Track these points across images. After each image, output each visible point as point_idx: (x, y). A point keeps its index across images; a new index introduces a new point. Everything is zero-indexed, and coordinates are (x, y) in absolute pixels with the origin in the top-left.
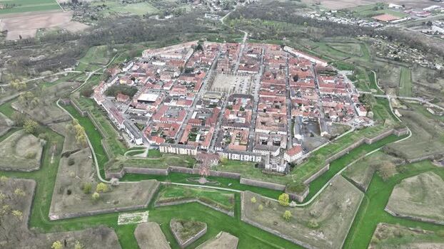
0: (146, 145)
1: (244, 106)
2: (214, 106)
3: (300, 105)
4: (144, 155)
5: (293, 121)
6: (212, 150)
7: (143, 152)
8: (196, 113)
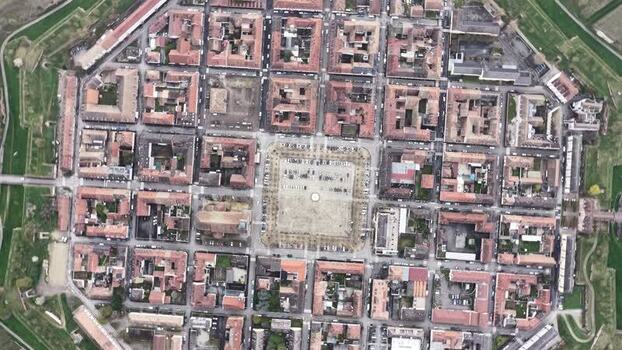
0: (553, 317)
1: (418, 167)
2: (419, 222)
3: (403, 60)
4: (576, 313)
5: (455, 79)
6: (553, 212)
7: (570, 318)
8: (449, 255)
